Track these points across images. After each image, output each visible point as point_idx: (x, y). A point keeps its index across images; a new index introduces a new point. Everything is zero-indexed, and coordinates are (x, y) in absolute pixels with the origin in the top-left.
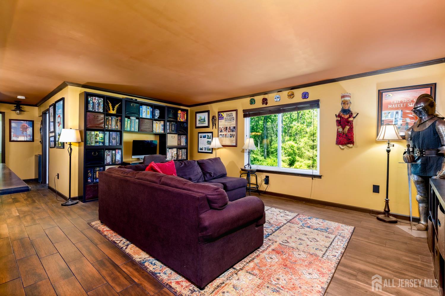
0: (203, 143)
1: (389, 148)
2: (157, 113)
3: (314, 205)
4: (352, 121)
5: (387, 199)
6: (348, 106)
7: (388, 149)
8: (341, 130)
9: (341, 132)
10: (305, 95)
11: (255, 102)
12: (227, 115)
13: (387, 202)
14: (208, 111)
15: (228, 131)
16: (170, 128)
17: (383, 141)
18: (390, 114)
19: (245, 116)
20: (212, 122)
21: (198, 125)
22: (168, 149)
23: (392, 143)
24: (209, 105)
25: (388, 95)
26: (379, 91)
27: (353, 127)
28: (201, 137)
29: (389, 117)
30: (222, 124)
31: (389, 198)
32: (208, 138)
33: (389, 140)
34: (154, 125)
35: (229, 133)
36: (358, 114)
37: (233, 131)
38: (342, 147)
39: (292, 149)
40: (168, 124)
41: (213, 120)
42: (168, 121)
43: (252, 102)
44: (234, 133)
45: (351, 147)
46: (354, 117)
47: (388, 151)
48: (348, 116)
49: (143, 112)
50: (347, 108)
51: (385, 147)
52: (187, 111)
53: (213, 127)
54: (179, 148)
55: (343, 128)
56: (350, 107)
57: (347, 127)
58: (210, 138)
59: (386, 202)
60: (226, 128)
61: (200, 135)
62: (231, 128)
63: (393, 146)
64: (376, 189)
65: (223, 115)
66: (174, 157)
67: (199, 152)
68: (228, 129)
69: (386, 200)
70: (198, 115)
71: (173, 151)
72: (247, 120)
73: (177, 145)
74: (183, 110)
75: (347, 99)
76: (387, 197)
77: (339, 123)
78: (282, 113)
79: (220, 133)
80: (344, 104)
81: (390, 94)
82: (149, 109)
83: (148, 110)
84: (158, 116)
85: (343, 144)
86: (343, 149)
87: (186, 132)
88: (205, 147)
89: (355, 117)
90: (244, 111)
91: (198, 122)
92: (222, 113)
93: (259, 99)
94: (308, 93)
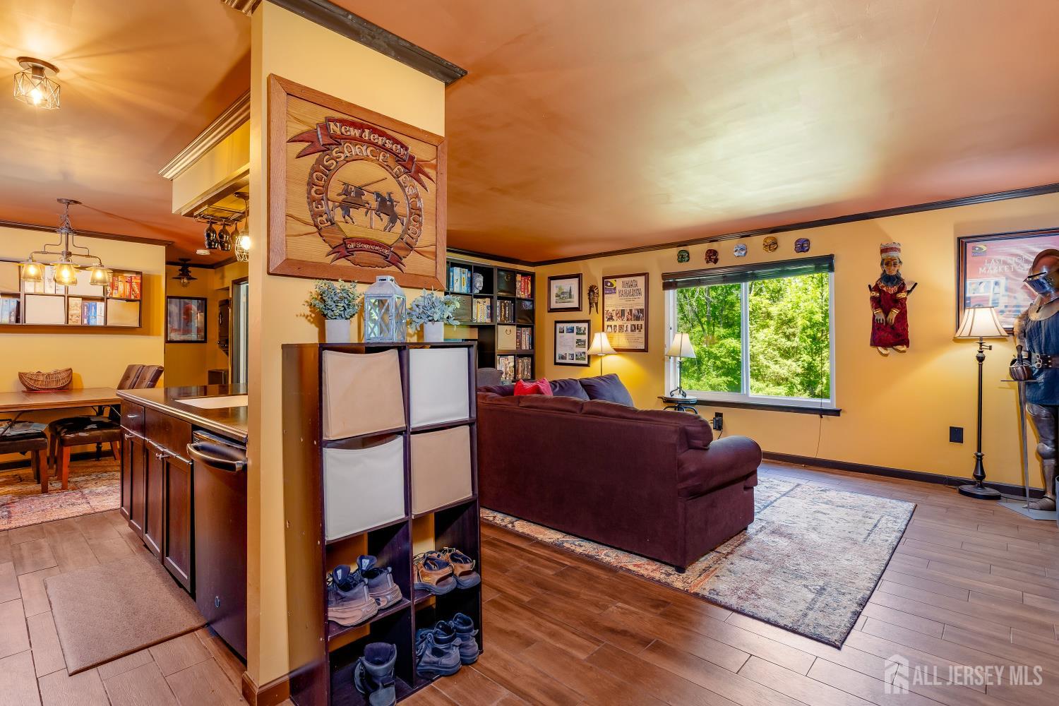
0: (567, 344)
1: (980, 352)
2: (479, 281)
3: (825, 470)
4: (906, 299)
5: (979, 454)
6: (896, 269)
7: (980, 355)
8: (881, 316)
9: (881, 321)
10: (802, 245)
11: (688, 256)
12: (624, 284)
13: (979, 459)
14: (578, 276)
15: (625, 318)
16: (501, 312)
17: (968, 339)
18: (982, 285)
19: (667, 286)
20: (589, 298)
21: (554, 305)
22: (498, 357)
23: (987, 344)
24: (580, 263)
25: (977, 249)
26: (959, 239)
27: (906, 311)
28: (563, 332)
29: (981, 291)
30: (613, 303)
31: (983, 451)
32: (577, 334)
33: (981, 339)
34: (474, 307)
35: (629, 324)
36: (916, 284)
37: (638, 318)
38: (884, 352)
39: (734, 359)
40: (498, 304)
41: (591, 293)
42: (500, 298)
43: (683, 257)
44: (642, 322)
45: (904, 352)
46: (909, 292)
47: (981, 359)
48: (896, 288)
49: (455, 281)
50: (894, 273)
51: (973, 349)
52: (532, 275)
53: (590, 309)
54: (519, 355)
55: (886, 313)
56: (900, 271)
57: (895, 313)
58: (584, 334)
59: (977, 460)
60: (623, 311)
61: (559, 325)
62: (633, 312)
63: (990, 348)
64: (956, 435)
65: (615, 284)
66: (510, 375)
67: (556, 364)
68: (626, 314)
69: (978, 456)
70: (555, 284)
71: (507, 362)
72: (672, 295)
73: (515, 348)
74: (524, 274)
75: (894, 254)
76: (979, 449)
77: (876, 303)
78: (750, 280)
79: (606, 323)
80: (887, 264)
81: (982, 246)
82: (466, 274)
83: (463, 276)
84: (481, 289)
85: (885, 346)
86: (886, 355)
87: (531, 319)
88: (572, 353)
89: (911, 291)
90: (665, 276)
91: (553, 298)
92: (612, 281)
93: (698, 251)
94: (807, 240)
